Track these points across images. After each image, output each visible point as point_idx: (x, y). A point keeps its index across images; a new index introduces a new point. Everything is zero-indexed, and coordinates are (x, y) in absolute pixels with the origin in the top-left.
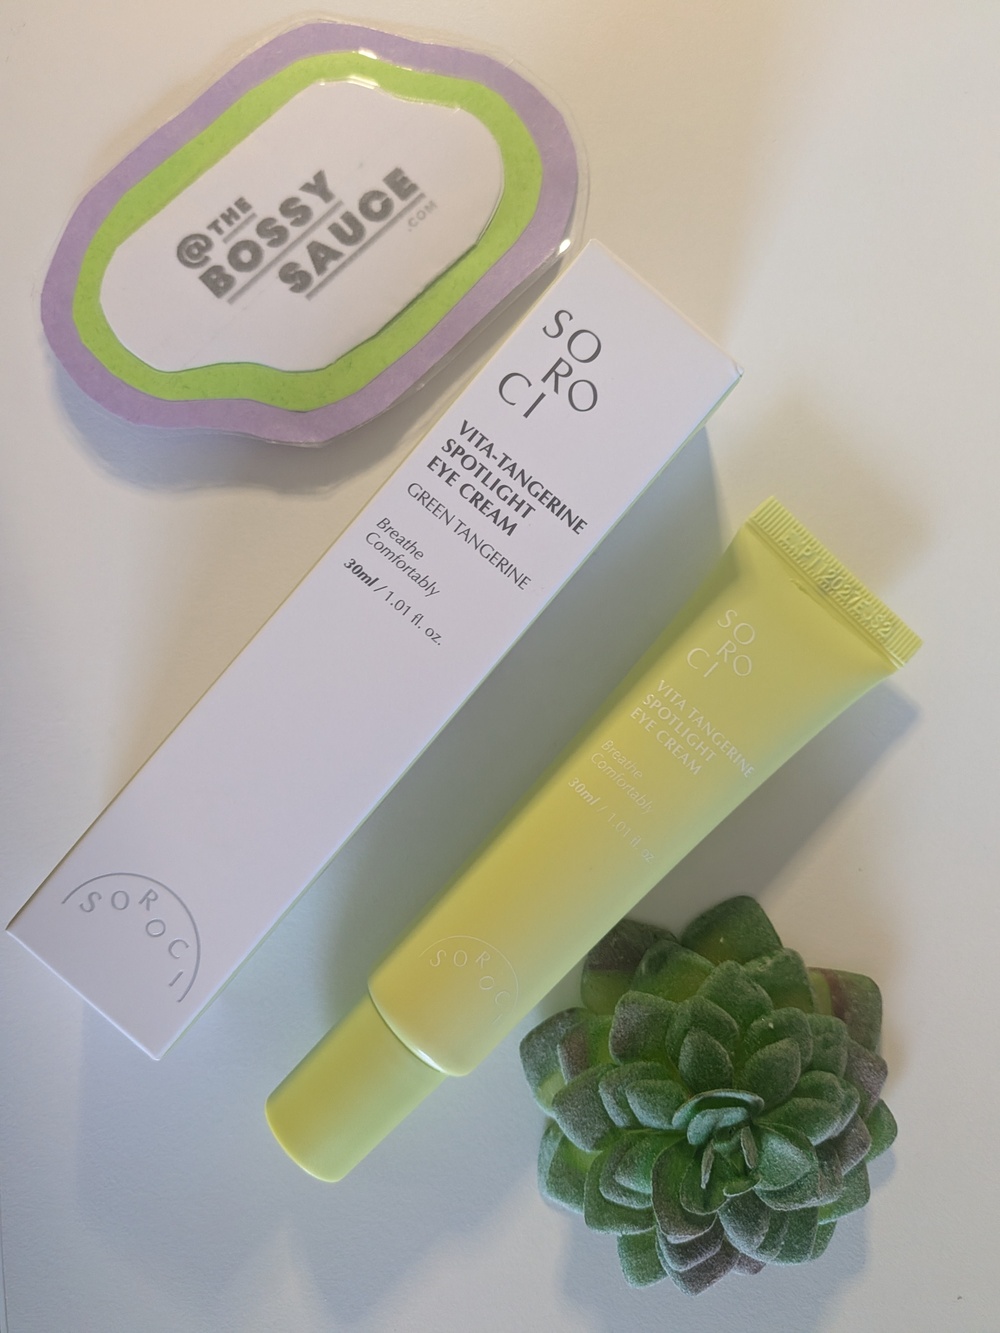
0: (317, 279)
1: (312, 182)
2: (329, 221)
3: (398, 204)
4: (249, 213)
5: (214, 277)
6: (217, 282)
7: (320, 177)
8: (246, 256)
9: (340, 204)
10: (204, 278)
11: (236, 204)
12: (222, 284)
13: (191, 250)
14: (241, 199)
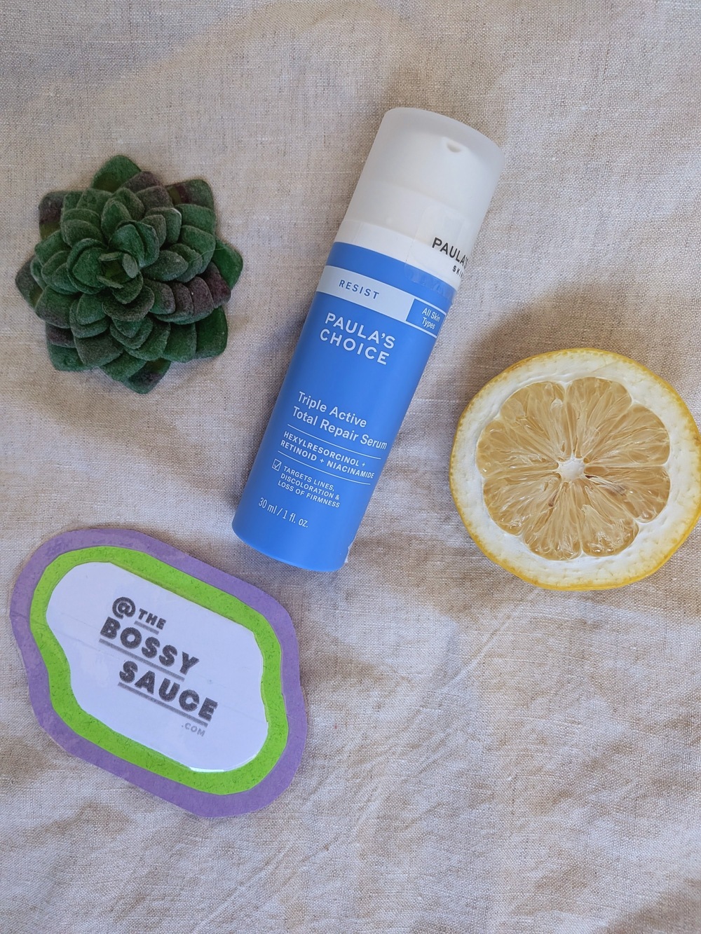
0: (132, 685)
1: (190, 658)
2: (169, 677)
3: (195, 713)
4: (158, 629)
5: (112, 625)
6: (110, 629)
7: (195, 661)
8: (131, 638)
9: (183, 679)
10: (110, 620)
11: (161, 619)
12: (109, 631)
13: (123, 606)
14: (164, 621)
